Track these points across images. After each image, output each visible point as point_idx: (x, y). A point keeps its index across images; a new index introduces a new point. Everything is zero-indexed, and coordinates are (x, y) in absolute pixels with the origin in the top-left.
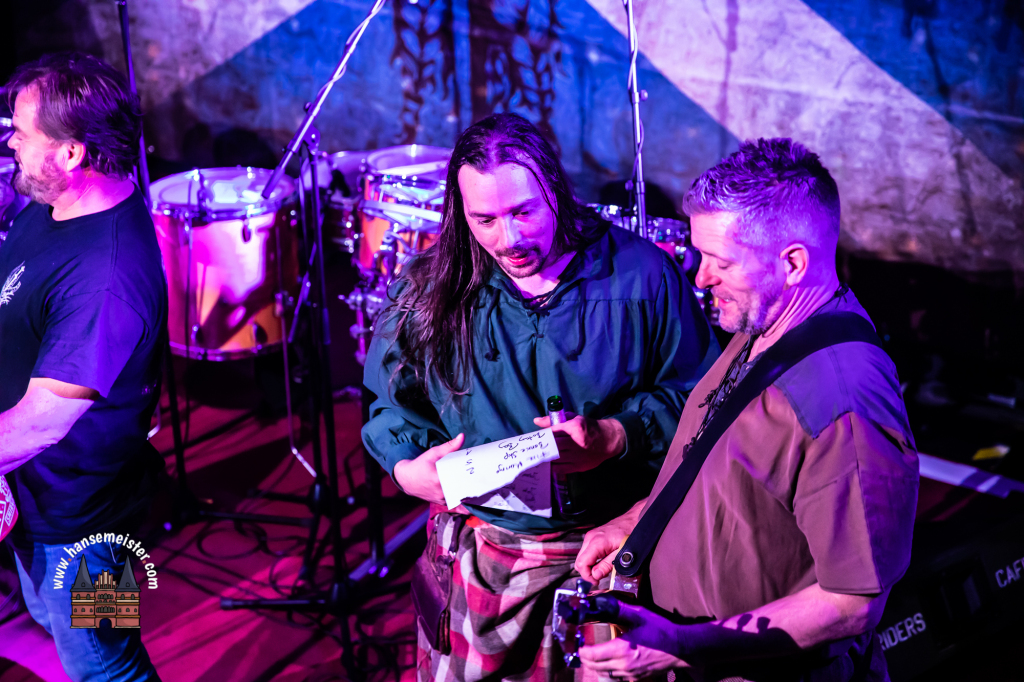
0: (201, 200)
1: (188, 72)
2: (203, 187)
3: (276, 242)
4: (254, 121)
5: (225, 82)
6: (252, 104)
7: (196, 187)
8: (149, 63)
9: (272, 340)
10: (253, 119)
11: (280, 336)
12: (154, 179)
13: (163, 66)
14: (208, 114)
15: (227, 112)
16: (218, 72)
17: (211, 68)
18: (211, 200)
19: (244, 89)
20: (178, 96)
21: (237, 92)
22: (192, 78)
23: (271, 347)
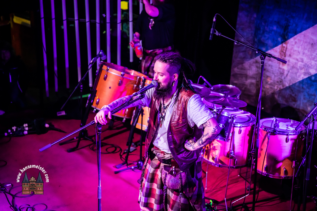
0: (275, 127)
1: (277, 87)
2: (276, 123)
3: (296, 144)
4: (295, 105)
5: (288, 92)
6: (295, 100)
7: (274, 123)
8: (267, 83)
9: (289, 175)
10: (294, 105)
11: (292, 175)
12: (262, 118)
13: (271, 84)
14: (281, 100)
15: (287, 101)
16: (287, 88)
17: (285, 87)
18: (278, 128)
19: (293, 95)
20: (273, 94)
21: (291, 95)
22: (278, 89)
23: (289, 177)
